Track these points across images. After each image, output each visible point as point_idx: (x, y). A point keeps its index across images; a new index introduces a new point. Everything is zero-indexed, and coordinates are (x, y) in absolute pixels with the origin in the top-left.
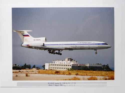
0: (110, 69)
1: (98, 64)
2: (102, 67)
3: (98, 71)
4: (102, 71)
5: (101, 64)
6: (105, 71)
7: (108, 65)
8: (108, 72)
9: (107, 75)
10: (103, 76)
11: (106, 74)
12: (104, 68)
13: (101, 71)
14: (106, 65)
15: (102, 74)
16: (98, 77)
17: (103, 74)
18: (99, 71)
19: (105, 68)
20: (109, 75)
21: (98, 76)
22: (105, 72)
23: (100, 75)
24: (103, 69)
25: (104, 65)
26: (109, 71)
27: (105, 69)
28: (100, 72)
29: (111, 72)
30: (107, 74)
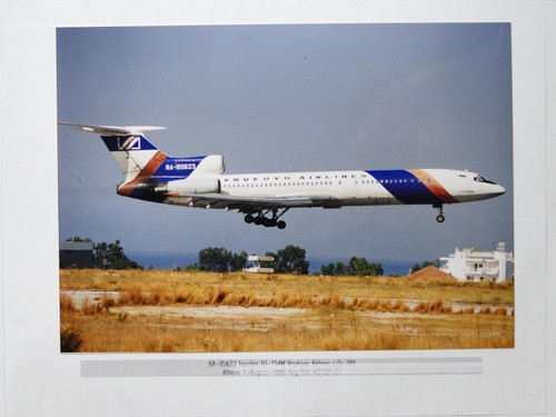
0: (125, 258)
1: (77, 240)
2: (94, 252)
3: (77, 271)
4: (93, 267)
5: (88, 241)
6: (107, 267)
7: (118, 242)
8: (117, 274)
9: (114, 287)
10: (96, 288)
11: (111, 282)
12: (103, 257)
13: (87, 268)
14: (110, 246)
15: (92, 282)
16: (77, 292)
17: (97, 282)
18: (81, 267)
19: (106, 257)
20: (123, 287)
21: (77, 289)
22: (106, 273)
23: (82, 286)
24: (98, 259)
25: (104, 244)
26: (122, 269)
27: (105, 262)
28: (83, 272)
29: (132, 271)
30: (115, 283)
